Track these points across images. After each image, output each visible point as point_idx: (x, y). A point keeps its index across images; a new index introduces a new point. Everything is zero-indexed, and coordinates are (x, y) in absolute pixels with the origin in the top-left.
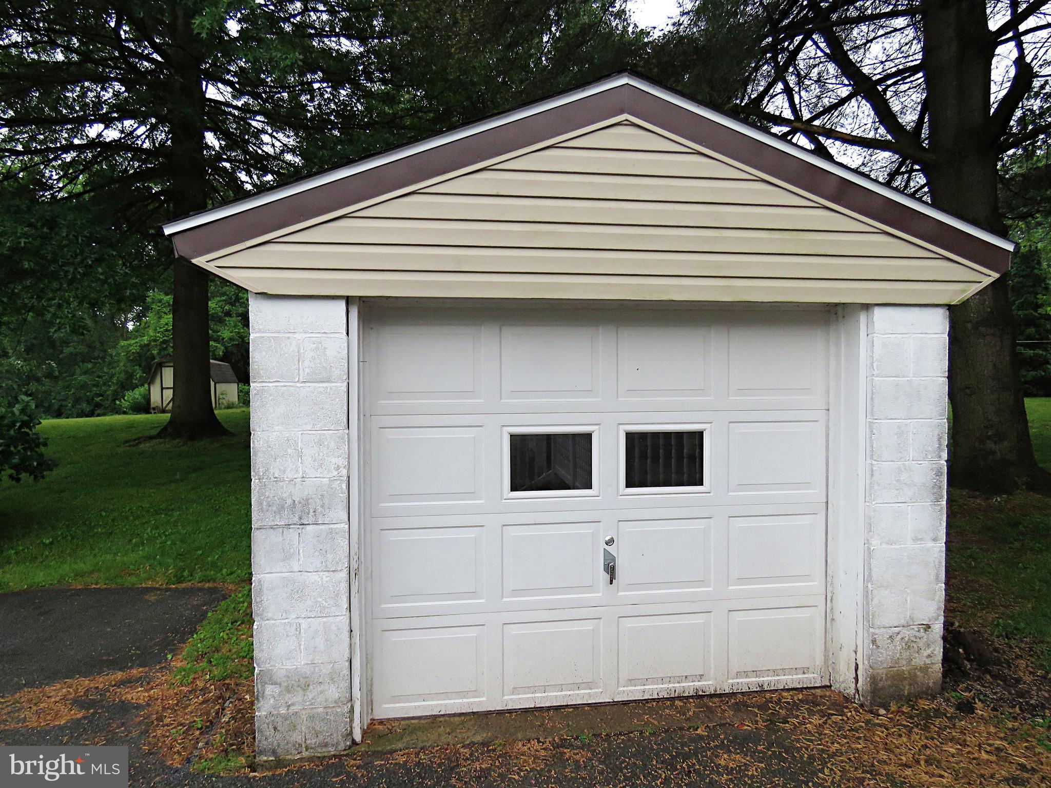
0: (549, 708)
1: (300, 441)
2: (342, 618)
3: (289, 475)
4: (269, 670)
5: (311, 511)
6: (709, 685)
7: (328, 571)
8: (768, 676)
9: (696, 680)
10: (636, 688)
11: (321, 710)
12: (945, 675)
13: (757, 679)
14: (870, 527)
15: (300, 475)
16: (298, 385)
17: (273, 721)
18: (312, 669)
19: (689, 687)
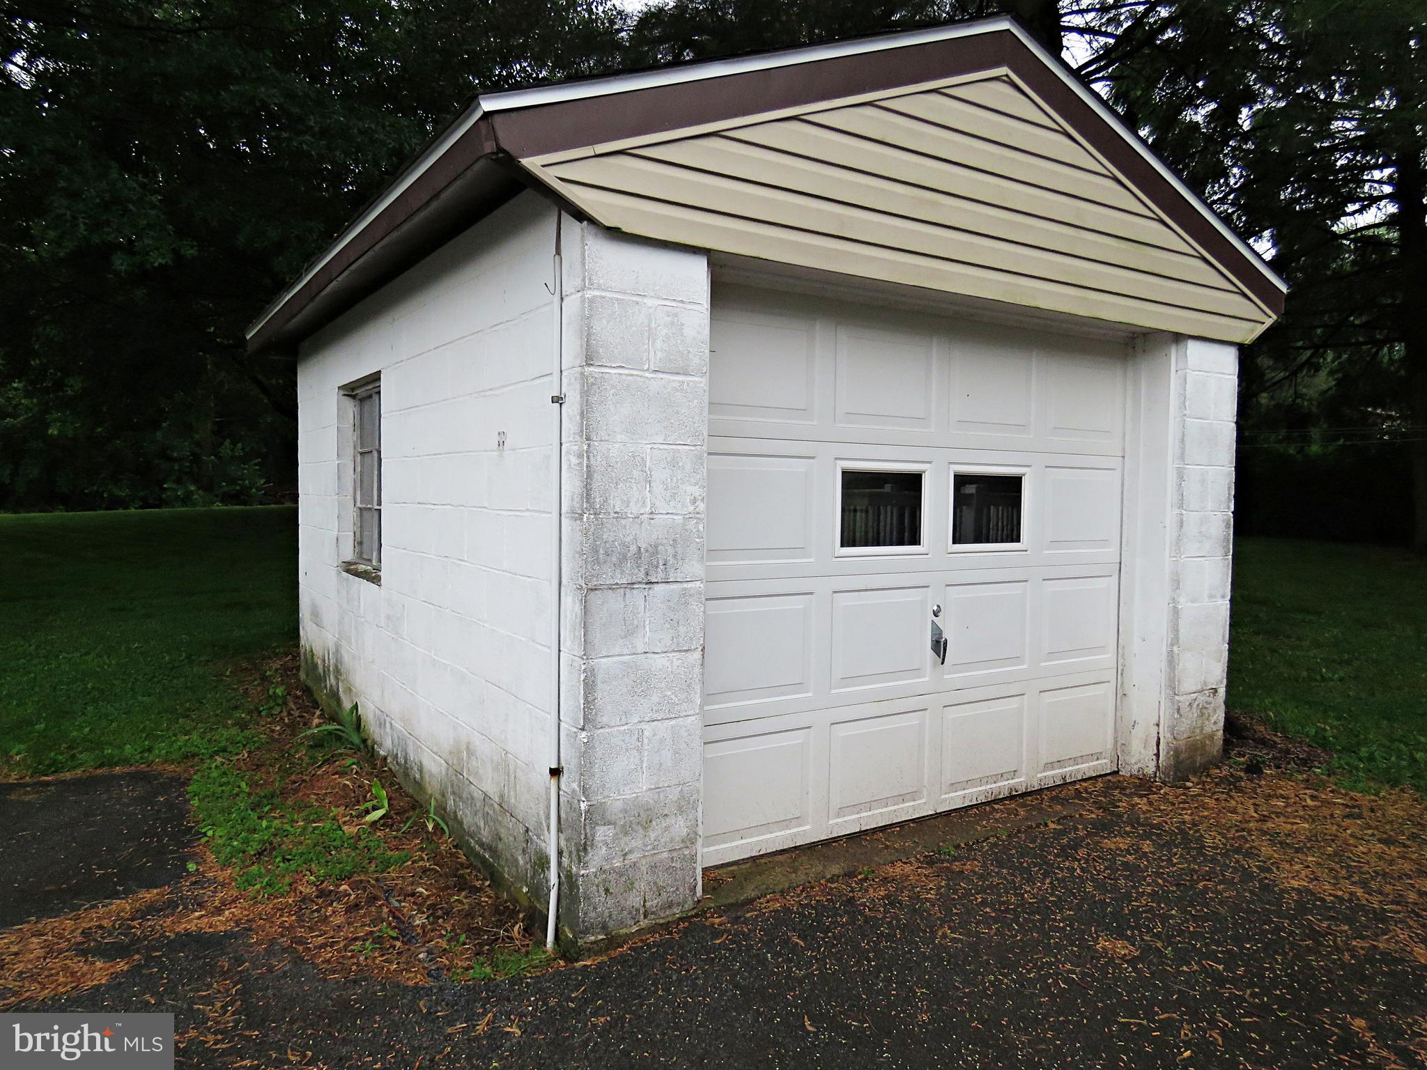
0: (875, 830)
1: (648, 458)
2: (693, 718)
3: (634, 509)
4: (601, 804)
5: (661, 563)
6: (1022, 781)
7: (680, 651)
8: (1070, 766)
9: (1010, 777)
10: (958, 793)
11: (665, 855)
12: (1226, 742)
13: (1061, 771)
14: (1177, 583)
15: (648, 509)
16: (647, 374)
17: (605, 881)
18: (656, 797)
19: (1002, 787)
